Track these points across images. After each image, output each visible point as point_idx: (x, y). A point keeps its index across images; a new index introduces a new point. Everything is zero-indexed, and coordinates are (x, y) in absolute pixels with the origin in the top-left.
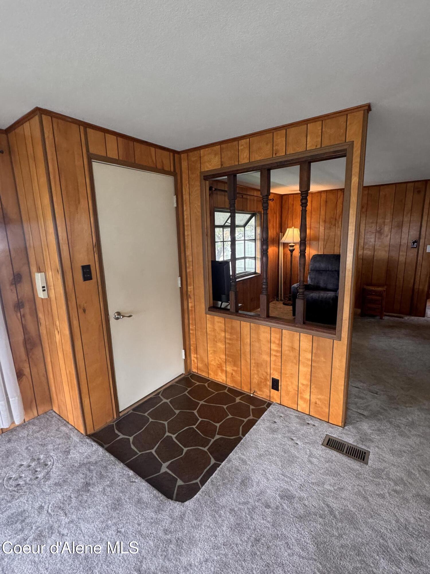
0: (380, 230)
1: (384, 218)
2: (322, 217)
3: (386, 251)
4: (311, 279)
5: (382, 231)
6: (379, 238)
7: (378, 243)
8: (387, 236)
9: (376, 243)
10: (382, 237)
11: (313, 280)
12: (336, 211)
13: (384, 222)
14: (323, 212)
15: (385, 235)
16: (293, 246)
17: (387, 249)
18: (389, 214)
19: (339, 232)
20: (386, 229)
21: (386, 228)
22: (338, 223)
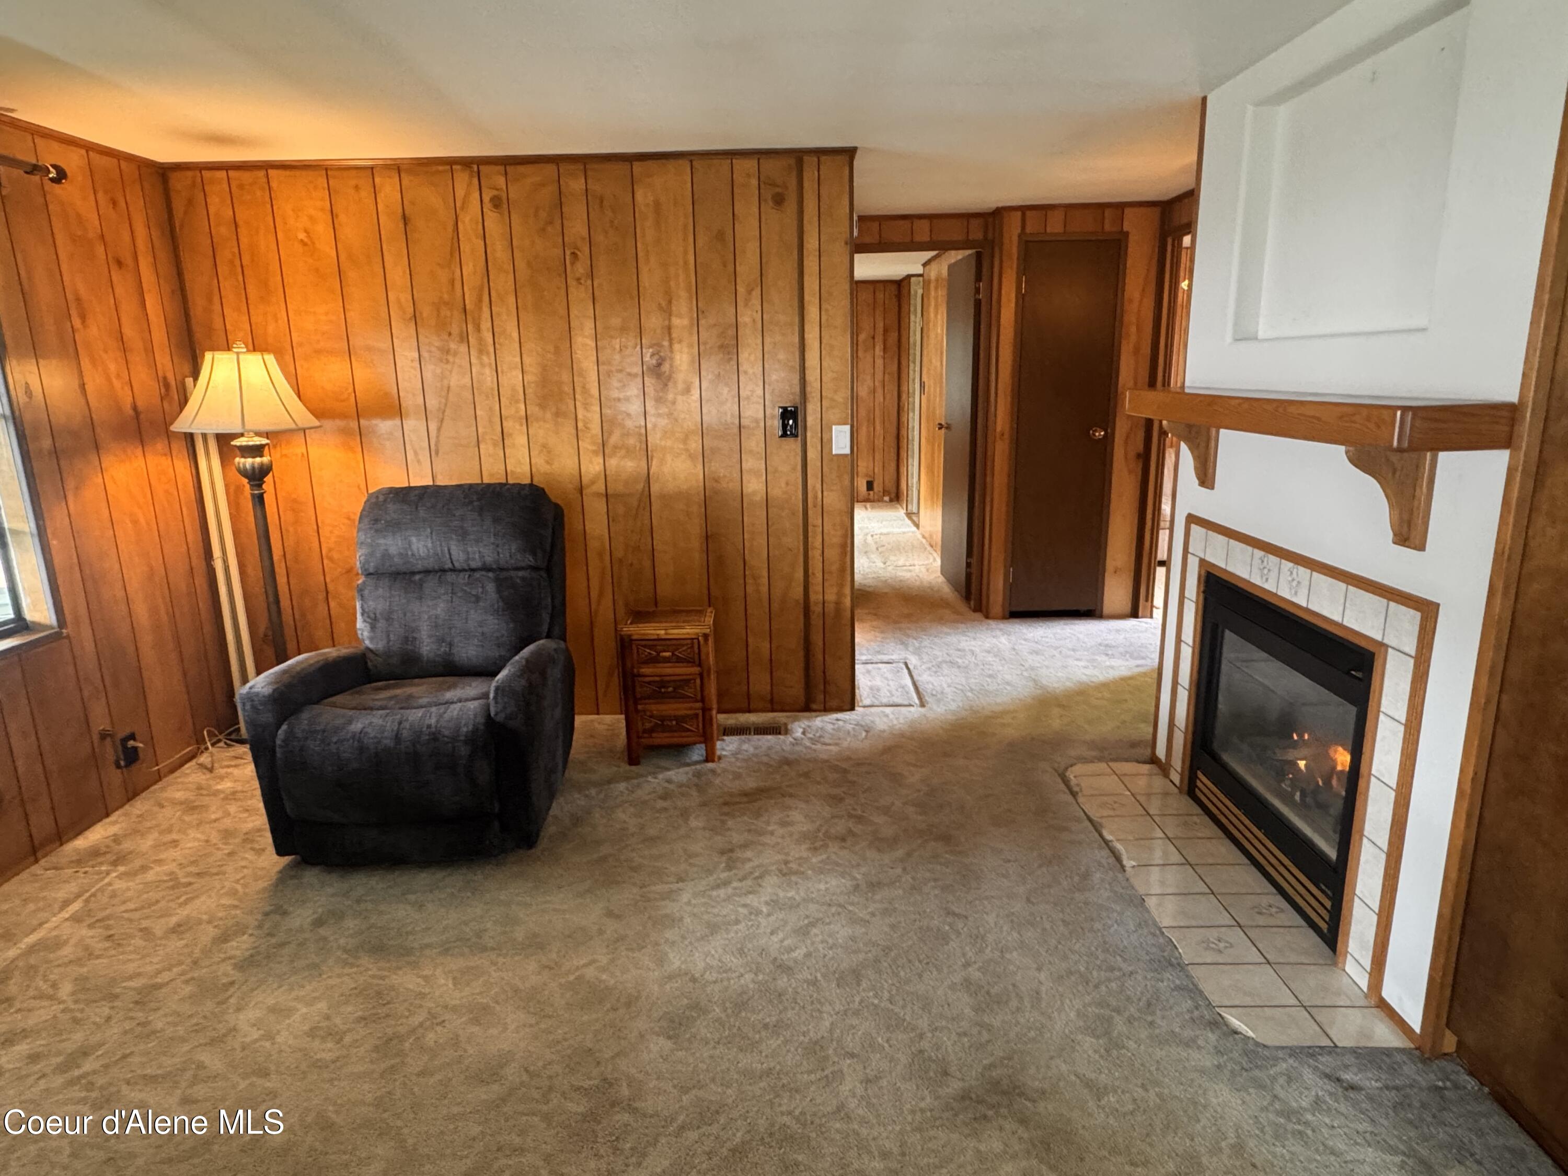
0: (659, 365)
1: (667, 311)
2: (400, 296)
3: (692, 457)
4: (373, 622)
5: (666, 367)
6: (659, 400)
7: (657, 422)
8: (687, 390)
9: (651, 420)
10: (670, 396)
11: (381, 624)
12: (458, 271)
13: (669, 328)
14: (397, 274)
15: (681, 386)
16: (257, 451)
17: (695, 445)
18: (683, 294)
19: (487, 371)
20: (682, 358)
21: (677, 357)
22: (478, 329)
